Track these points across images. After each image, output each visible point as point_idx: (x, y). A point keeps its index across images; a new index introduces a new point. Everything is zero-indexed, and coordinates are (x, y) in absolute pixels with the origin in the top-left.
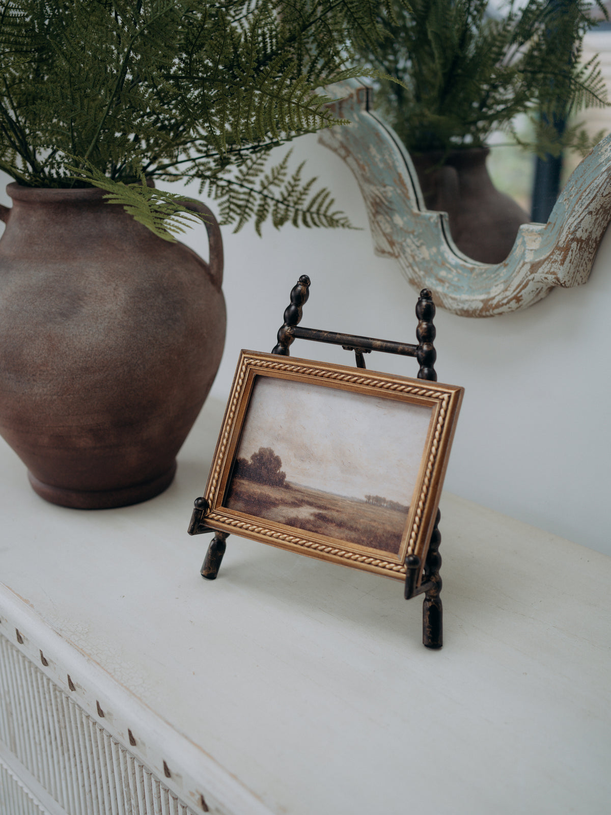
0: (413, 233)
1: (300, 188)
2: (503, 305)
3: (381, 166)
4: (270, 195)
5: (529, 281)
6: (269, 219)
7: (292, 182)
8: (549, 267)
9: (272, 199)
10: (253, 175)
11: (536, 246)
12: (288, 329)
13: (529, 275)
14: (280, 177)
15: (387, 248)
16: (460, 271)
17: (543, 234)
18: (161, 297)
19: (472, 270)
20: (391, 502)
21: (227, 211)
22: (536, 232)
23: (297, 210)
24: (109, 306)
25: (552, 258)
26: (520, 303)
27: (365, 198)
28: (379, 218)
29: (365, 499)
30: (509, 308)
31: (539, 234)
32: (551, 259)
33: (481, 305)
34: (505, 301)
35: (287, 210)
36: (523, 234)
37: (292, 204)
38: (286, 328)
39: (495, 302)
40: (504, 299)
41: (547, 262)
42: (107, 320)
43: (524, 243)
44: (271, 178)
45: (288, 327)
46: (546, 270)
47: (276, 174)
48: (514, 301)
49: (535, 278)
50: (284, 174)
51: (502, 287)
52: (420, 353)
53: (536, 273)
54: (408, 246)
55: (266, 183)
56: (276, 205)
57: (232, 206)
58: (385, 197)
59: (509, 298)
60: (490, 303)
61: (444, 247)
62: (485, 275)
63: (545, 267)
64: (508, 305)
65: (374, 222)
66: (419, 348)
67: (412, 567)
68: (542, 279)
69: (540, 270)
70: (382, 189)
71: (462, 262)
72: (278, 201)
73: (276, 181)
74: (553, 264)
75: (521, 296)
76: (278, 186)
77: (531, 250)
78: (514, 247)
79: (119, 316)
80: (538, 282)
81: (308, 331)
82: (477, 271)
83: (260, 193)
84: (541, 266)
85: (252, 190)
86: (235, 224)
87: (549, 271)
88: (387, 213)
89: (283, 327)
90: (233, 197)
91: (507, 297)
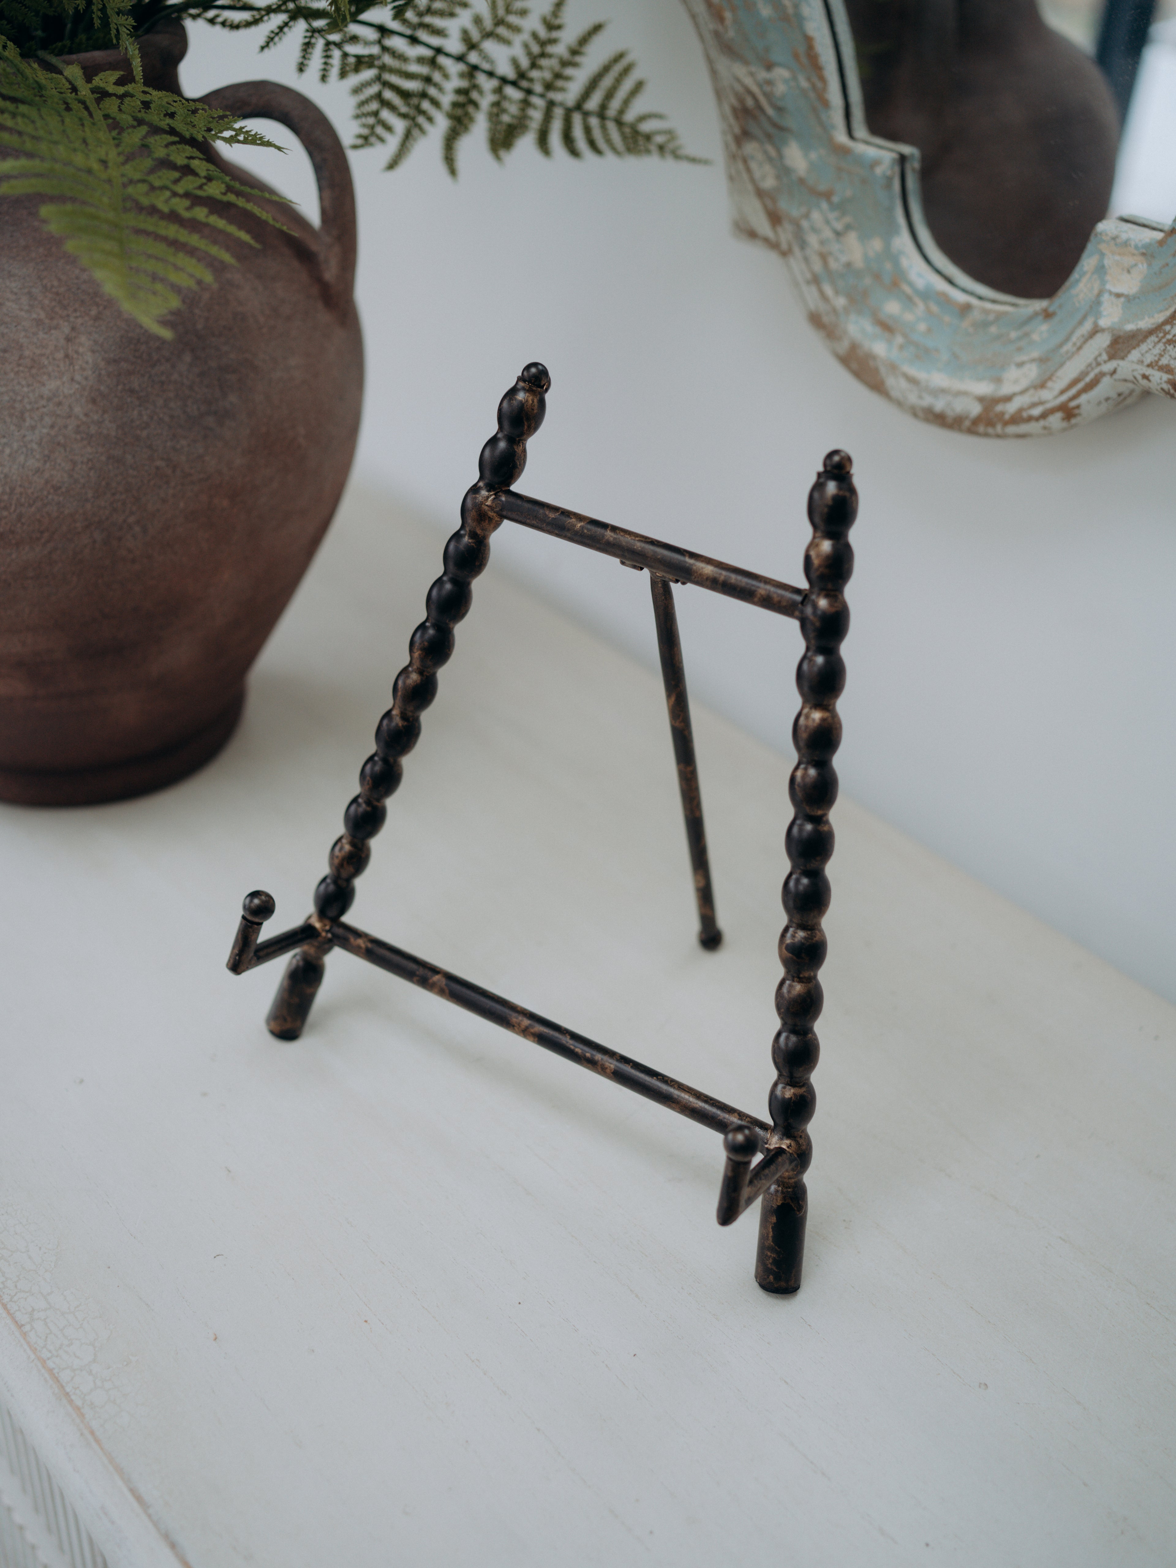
0: (827, 195)
1: (560, 50)
2: (1030, 419)
3: (767, 13)
4: (486, 66)
5: (1102, 374)
6: (480, 127)
7: (543, 33)
8: (1156, 351)
9: (491, 74)
10: (441, 14)
11: (1129, 284)
12: (488, 497)
13: (1105, 362)
14: (512, 19)
15: (763, 226)
16: (935, 308)
17: (1153, 256)
18: (188, 358)
19: (966, 308)
21: (374, 106)
22: (1136, 247)
23: (551, 104)
24: (52, 385)
25: (1168, 333)
26: (1073, 421)
27: (719, 94)
28: (751, 148)
30: (1045, 428)
31: (1143, 254)
32: (1166, 333)
33: (976, 409)
34: (1036, 412)
35: (526, 104)
36: (1102, 247)
37: (538, 88)
38: (484, 493)
39: (1011, 408)
40: (1034, 405)
41: (1153, 338)
42: (48, 420)
43: (1101, 270)
44: (488, 23)
45: (489, 491)
46: (1149, 359)
47: (501, 12)
48: (1059, 415)
49: (1119, 370)
50: (523, 12)
51: (1032, 372)
52: (809, 610)
53: (1123, 358)
54: (815, 230)
55: (475, 35)
56: (499, 91)
57: (388, 95)
58: (768, 96)
59: (1049, 406)
60: (999, 408)
61: (903, 240)
62: (993, 330)
63: (1148, 350)
64: (1042, 423)
65: (736, 156)
66: (805, 596)
67: (739, 1158)
68: (1135, 378)
69: (1135, 355)
70: (763, 75)
71: (941, 285)
72: (504, 80)
73: (502, 31)
74: (1169, 348)
75: (1078, 407)
76: (507, 42)
77: (1118, 295)
78: (1075, 275)
79: (77, 410)
80: (1125, 380)
81: (536, 508)
82: (976, 315)
83: (460, 58)
84: (1138, 345)
85: (439, 51)
86: (393, 142)
87: (1157, 362)
88: (769, 137)
89: (474, 489)
90: (391, 71)
91: (1041, 403)
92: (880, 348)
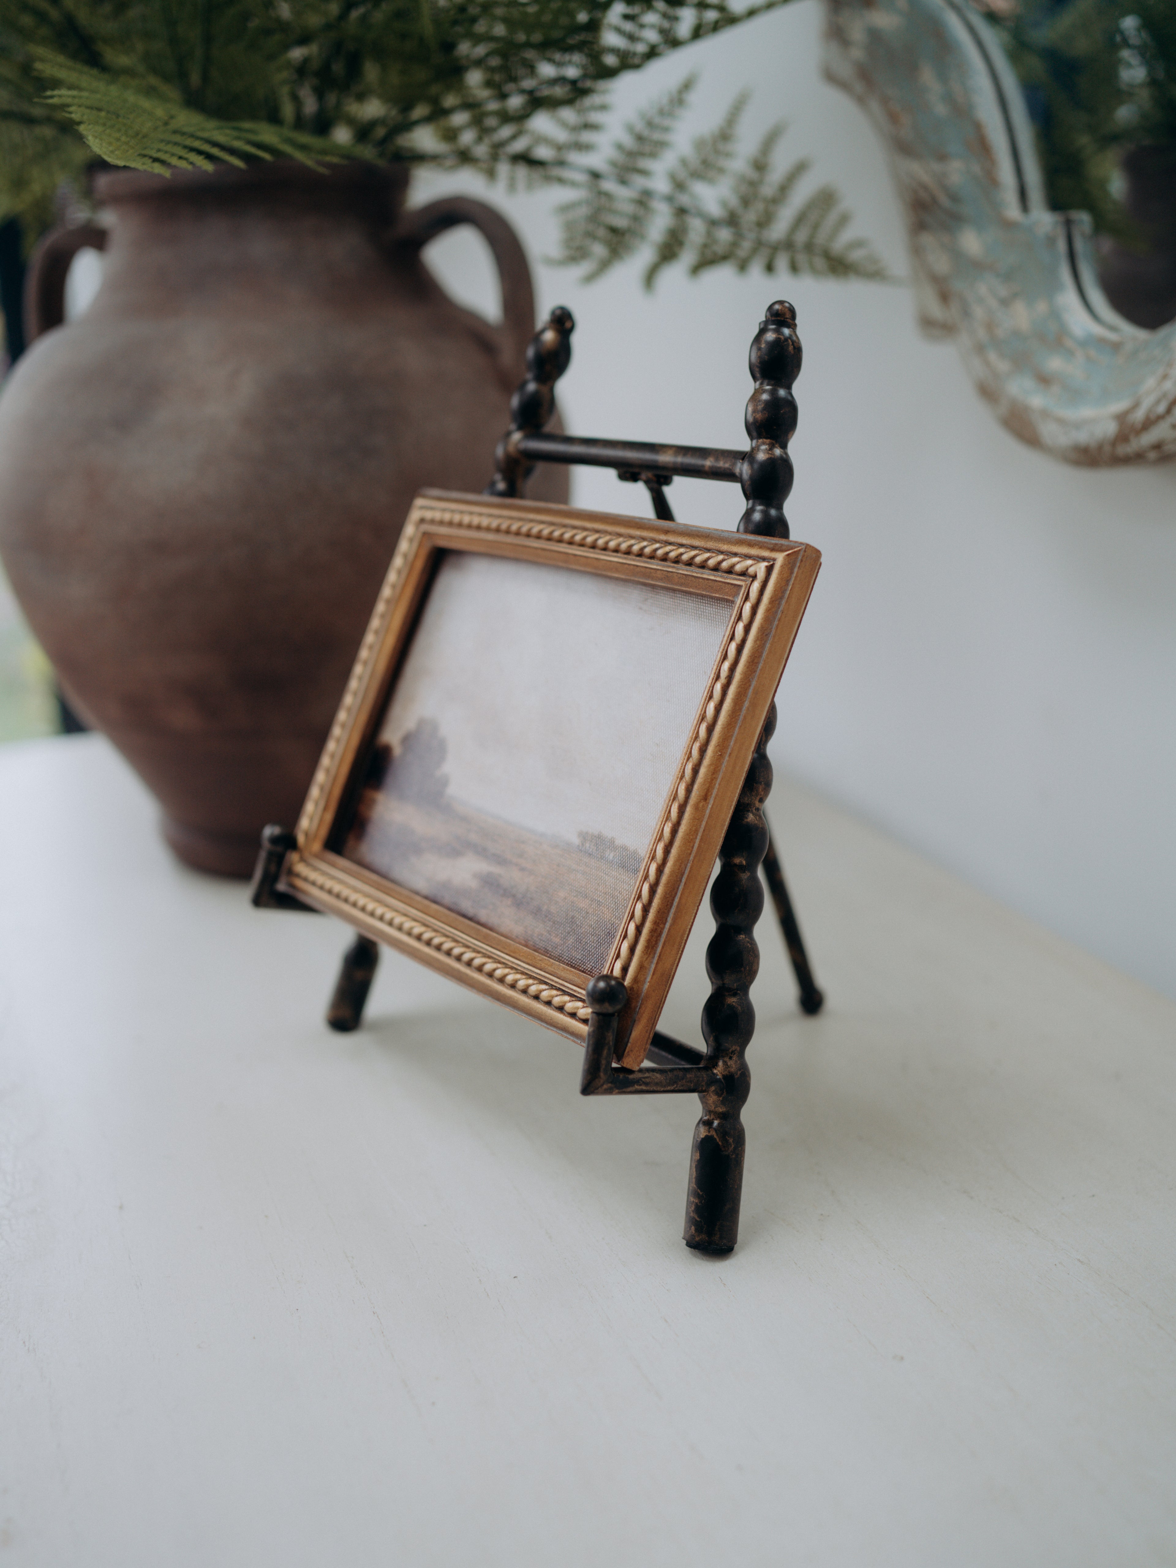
0: (994, 268)
1: (768, 189)
3: (941, 109)
4: (694, 207)
6: (687, 257)
7: (752, 174)
12: (519, 439)
14: (719, 161)
15: (936, 310)
16: (1091, 352)
19: (1118, 347)
20: (625, 848)
28: (927, 239)
29: (576, 841)
33: (1113, 429)
34: (1161, 409)
38: (516, 436)
39: (1139, 415)
40: (1158, 402)
44: (695, 165)
45: (519, 433)
47: (708, 154)
50: (728, 155)
54: (979, 300)
55: (683, 177)
56: (709, 230)
58: (944, 189)
60: (1131, 419)
65: (917, 251)
66: (746, 456)
67: (606, 1008)
70: (936, 167)
71: (1102, 332)
72: (713, 221)
73: (708, 172)
76: (711, 181)
82: (1126, 349)
83: (669, 199)
85: (647, 192)
86: (589, 266)
88: (945, 227)
90: (605, 210)
91: (1164, 395)
92: (1037, 400)
